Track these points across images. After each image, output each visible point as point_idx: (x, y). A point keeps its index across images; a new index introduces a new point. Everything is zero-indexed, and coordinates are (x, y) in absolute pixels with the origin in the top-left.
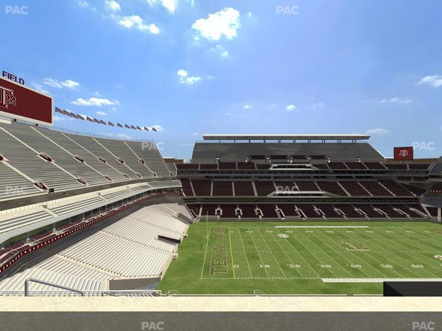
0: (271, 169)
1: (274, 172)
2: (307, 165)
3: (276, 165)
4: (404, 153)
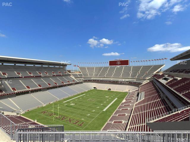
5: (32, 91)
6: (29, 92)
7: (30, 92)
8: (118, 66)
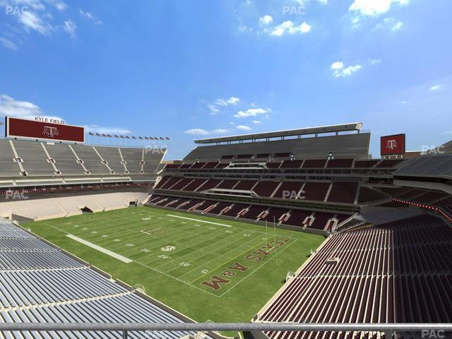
0: (227, 168)
1: (229, 171)
2: (261, 164)
3: (233, 164)
4: (392, 144)
8: (51, 142)
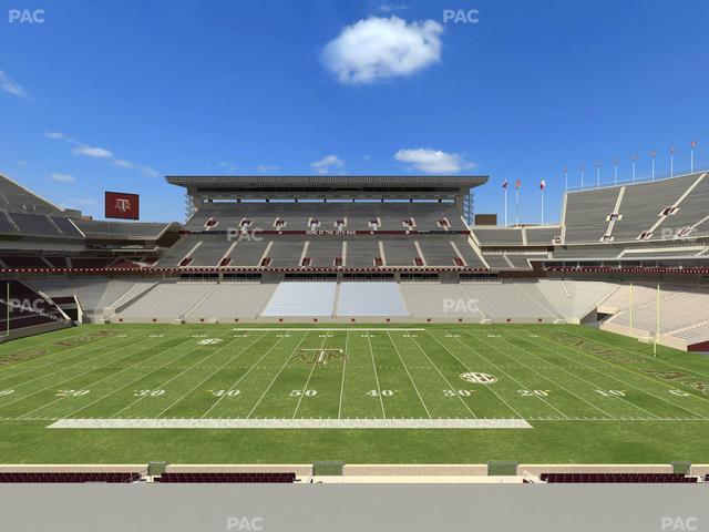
5: (229, 276)
6: (217, 275)
7: (221, 275)
